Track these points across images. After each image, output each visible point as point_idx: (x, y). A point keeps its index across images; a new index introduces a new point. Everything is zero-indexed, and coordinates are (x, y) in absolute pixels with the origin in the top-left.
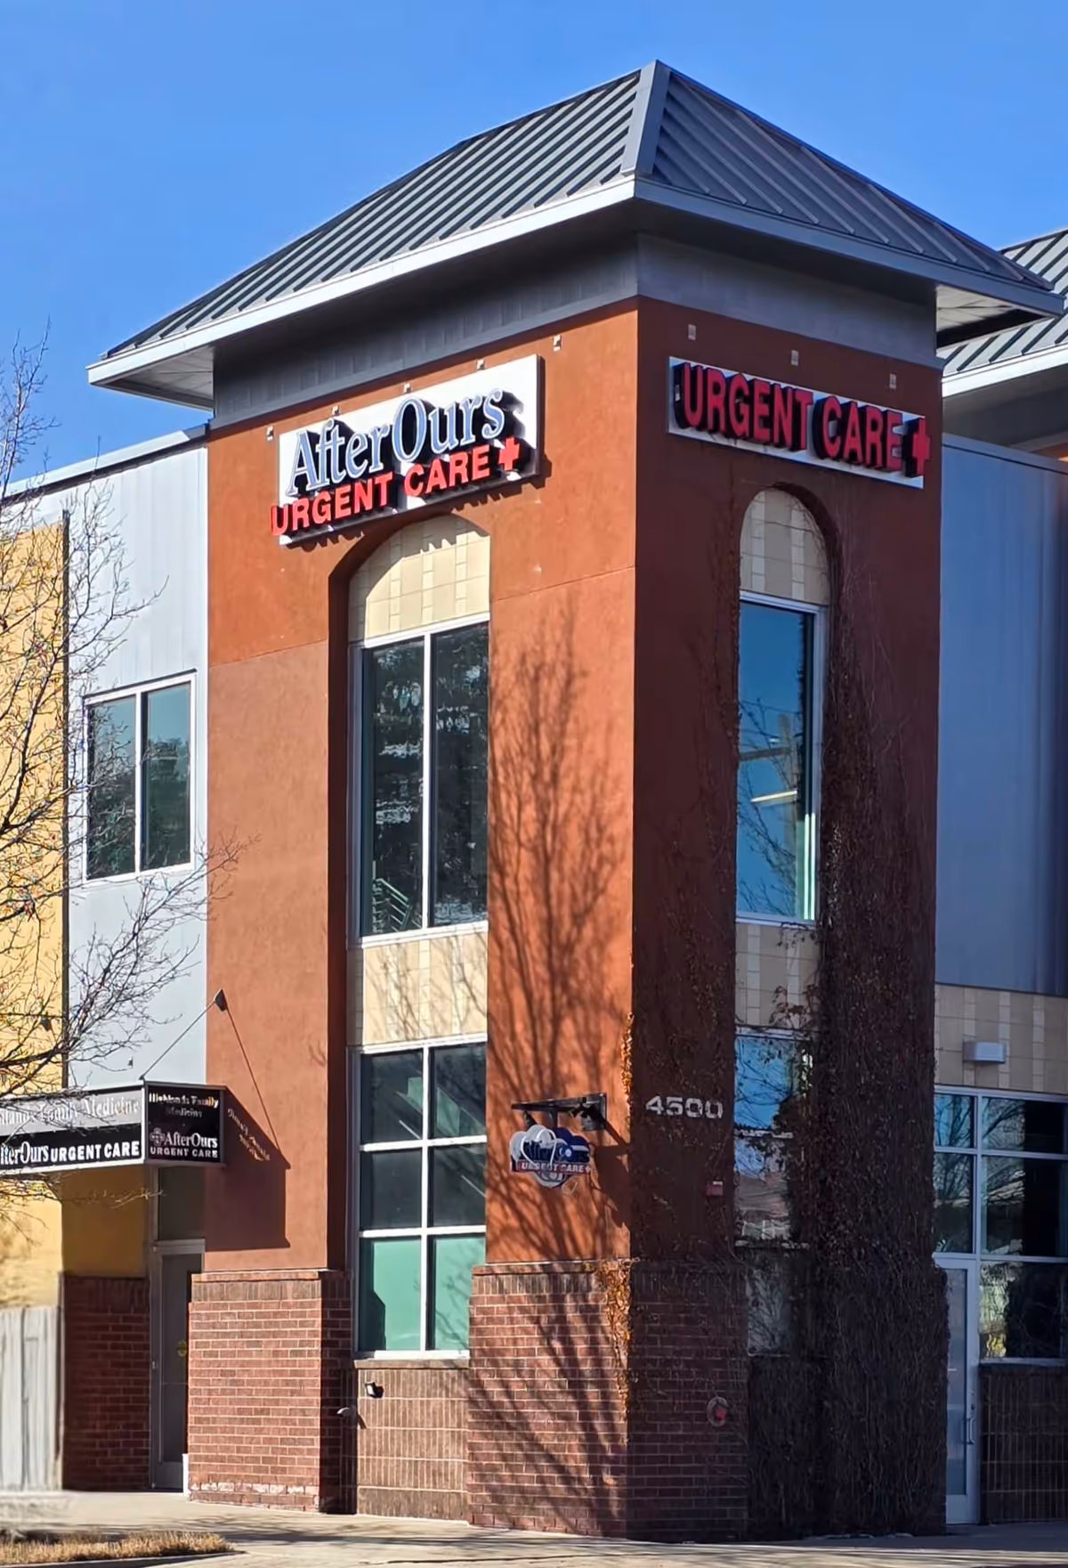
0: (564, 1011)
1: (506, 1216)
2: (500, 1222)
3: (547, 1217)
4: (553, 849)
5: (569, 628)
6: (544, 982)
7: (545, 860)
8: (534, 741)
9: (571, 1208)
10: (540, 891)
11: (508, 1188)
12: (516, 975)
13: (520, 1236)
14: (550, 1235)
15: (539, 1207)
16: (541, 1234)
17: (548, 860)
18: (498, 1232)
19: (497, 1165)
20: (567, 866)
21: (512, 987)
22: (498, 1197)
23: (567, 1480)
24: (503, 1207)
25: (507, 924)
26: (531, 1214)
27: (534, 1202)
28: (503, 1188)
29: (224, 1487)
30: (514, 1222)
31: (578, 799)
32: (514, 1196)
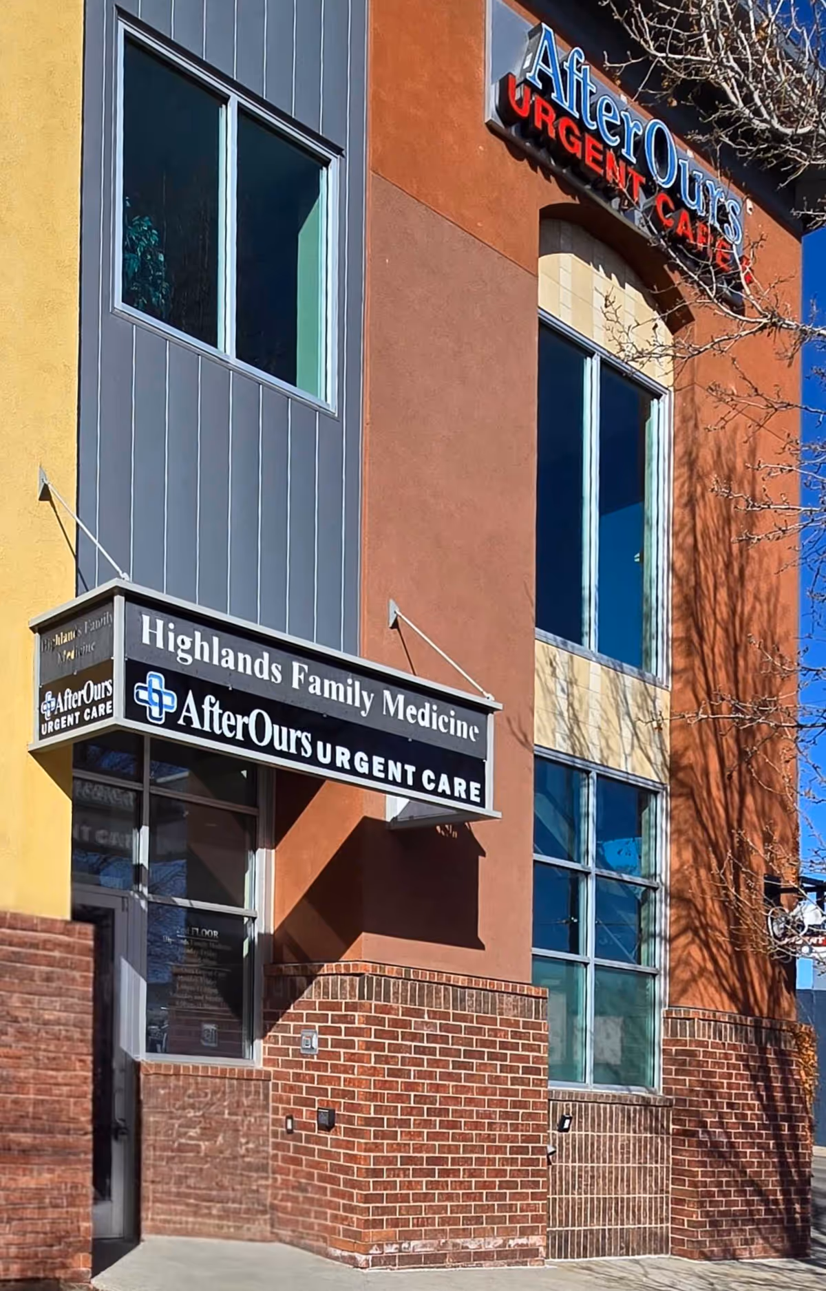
0: (748, 788)
1: (704, 959)
2: (699, 964)
3: (736, 968)
4: (741, 640)
5: (753, 453)
6: (734, 755)
7: (736, 648)
8: (727, 532)
9: (752, 962)
10: (731, 669)
11: (706, 934)
12: (711, 736)
13: (715, 981)
14: (738, 985)
15: (730, 958)
16: (731, 983)
17: (737, 647)
18: (696, 973)
19: (698, 911)
20: (751, 658)
21: (707, 745)
22: (697, 941)
23: (766, 1202)
24: (701, 950)
25: (705, 686)
26: (724, 963)
27: (726, 952)
28: (702, 934)
29: (416, 1246)
30: (710, 966)
31: (758, 606)
32: (711, 942)
